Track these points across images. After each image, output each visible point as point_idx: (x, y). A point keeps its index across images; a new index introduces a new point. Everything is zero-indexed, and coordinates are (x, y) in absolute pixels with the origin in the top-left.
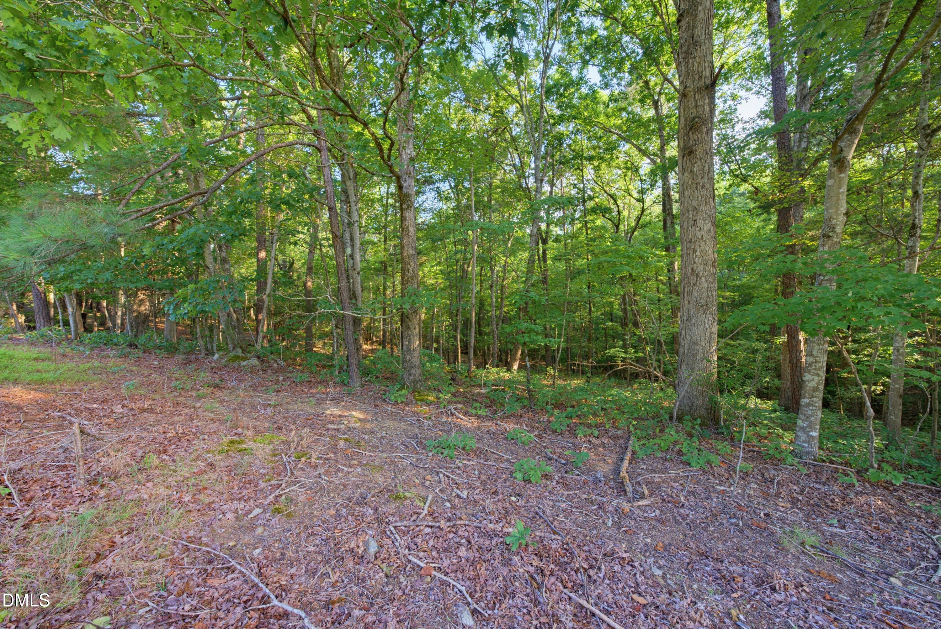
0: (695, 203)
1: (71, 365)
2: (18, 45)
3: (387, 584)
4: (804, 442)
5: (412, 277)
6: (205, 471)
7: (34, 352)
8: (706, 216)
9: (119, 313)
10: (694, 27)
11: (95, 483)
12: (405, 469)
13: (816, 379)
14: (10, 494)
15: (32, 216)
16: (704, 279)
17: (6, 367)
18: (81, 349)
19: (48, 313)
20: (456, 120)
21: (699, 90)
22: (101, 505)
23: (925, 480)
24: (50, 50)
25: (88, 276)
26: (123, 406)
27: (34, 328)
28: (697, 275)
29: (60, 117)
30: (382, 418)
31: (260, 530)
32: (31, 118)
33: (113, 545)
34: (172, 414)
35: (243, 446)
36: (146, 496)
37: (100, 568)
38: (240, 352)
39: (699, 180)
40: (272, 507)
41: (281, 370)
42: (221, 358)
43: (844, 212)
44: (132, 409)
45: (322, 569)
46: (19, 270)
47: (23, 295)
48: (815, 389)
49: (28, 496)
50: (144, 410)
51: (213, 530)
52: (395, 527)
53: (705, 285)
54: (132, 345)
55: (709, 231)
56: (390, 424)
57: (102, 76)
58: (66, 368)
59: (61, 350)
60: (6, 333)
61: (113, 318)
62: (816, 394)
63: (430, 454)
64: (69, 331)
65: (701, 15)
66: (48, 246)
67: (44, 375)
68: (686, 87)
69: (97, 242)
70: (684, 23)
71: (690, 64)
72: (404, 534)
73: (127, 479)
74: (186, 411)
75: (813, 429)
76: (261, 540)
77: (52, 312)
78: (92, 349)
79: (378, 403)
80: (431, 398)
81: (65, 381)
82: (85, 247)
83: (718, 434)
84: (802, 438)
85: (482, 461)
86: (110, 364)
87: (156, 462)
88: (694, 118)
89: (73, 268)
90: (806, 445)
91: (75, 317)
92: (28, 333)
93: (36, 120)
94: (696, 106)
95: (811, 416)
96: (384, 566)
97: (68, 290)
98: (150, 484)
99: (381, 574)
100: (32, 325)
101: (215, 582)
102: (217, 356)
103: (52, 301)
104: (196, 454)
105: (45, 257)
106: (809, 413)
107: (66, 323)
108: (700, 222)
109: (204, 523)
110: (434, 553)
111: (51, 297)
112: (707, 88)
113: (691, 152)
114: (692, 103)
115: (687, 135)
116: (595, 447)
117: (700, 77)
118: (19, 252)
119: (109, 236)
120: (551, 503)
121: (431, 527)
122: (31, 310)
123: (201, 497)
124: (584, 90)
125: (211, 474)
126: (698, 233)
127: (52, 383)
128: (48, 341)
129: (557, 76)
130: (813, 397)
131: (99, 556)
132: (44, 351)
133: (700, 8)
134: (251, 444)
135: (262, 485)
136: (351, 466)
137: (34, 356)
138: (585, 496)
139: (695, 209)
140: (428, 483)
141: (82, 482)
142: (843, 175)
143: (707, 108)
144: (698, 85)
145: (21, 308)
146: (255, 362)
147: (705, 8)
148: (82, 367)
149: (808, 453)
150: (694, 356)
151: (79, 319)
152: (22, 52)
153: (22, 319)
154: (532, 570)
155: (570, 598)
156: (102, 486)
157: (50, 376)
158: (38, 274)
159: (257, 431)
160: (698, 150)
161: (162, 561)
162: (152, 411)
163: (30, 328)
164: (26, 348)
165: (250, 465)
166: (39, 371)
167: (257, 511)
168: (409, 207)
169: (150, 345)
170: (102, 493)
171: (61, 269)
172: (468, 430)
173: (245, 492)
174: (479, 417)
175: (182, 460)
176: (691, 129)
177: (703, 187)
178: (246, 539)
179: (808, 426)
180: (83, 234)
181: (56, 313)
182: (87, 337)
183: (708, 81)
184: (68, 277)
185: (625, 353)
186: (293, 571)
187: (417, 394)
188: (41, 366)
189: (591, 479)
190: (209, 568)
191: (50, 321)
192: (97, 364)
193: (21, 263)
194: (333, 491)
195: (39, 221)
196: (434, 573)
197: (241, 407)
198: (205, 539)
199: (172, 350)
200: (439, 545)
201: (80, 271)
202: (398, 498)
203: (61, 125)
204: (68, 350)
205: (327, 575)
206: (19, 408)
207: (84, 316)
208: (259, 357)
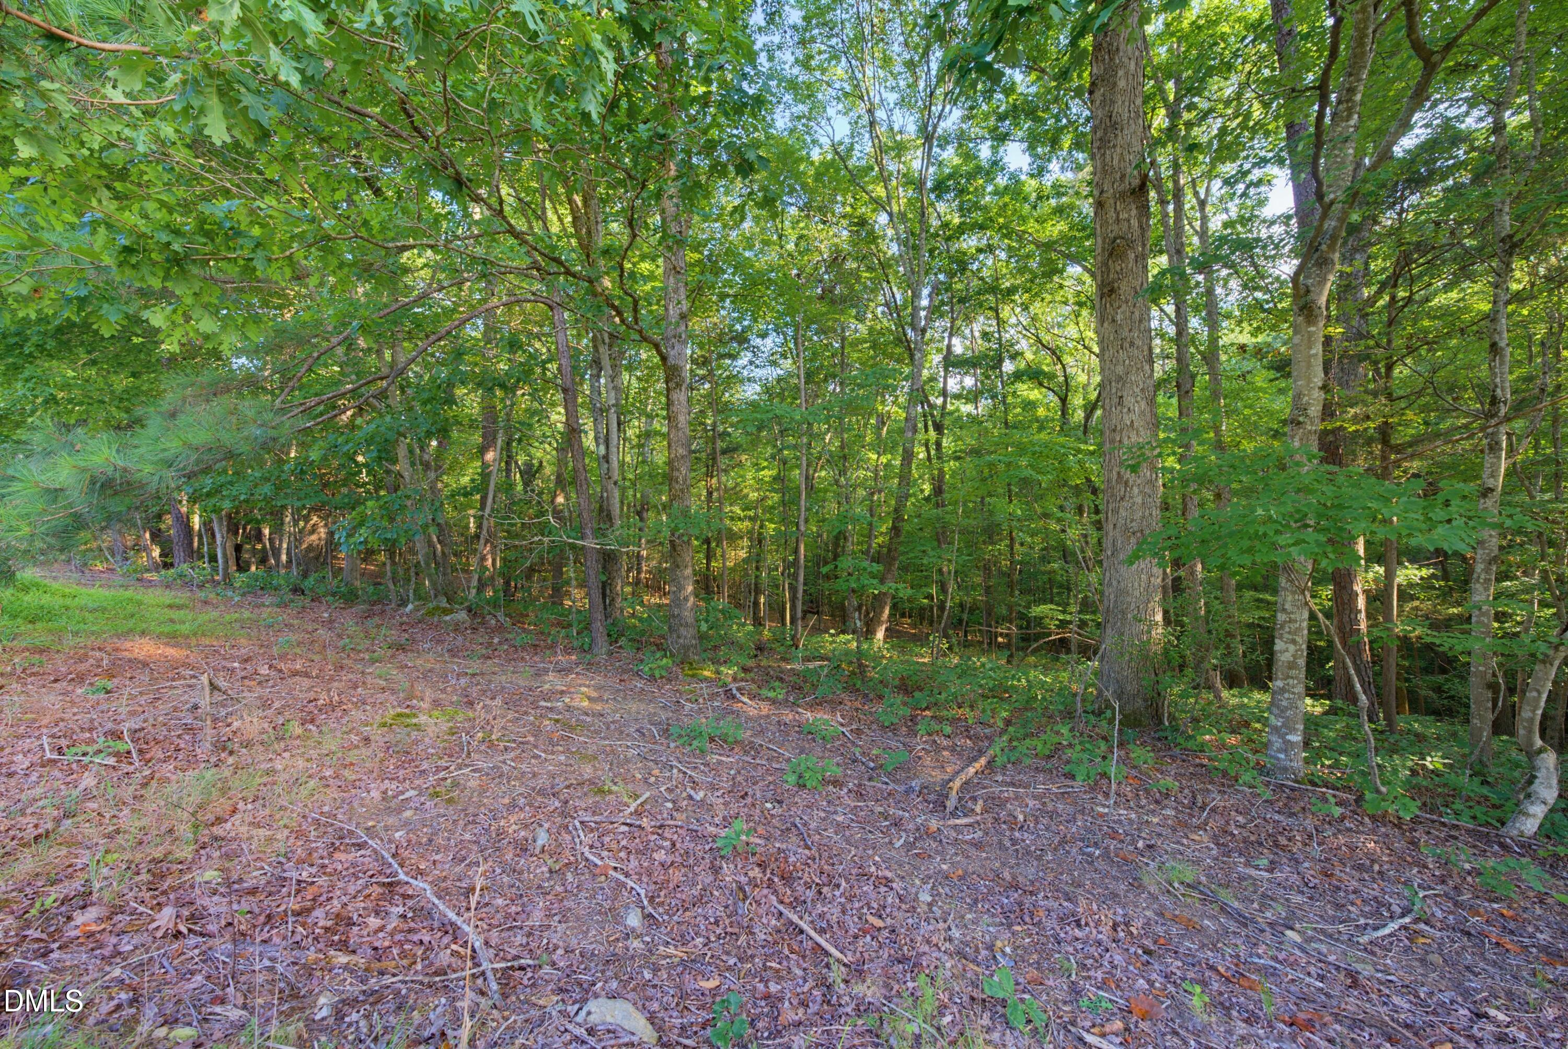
0: (1120, 370)
1: (215, 614)
2: (164, 237)
3: (548, 880)
4: (1279, 751)
5: (682, 491)
6: (357, 747)
7: (168, 597)
8: (1137, 390)
9: (285, 546)
10: (1113, 102)
11: (224, 749)
12: (627, 761)
13: (1292, 648)
14: (129, 752)
15: (173, 415)
16: (1136, 490)
17: (132, 616)
18: (230, 594)
19: (191, 543)
20: (793, 238)
21: (1122, 196)
22: (227, 773)
23: (1474, 818)
24: (197, 237)
25: (241, 491)
26: (270, 667)
27: (172, 565)
28: (1126, 483)
29: (205, 306)
30: (624, 698)
31: (408, 813)
32: (175, 311)
33: (234, 811)
34: (332, 679)
35: (414, 721)
36: (280, 767)
37: (217, 831)
38: (444, 603)
39: (1125, 333)
40: (431, 790)
41: (500, 628)
42: (417, 609)
43: (1320, 384)
44: (280, 671)
45: (472, 857)
46: (154, 486)
47: (159, 517)
48: (1292, 665)
49: (148, 756)
50: (295, 673)
51: (352, 808)
52: (582, 823)
53: (1139, 500)
54: (297, 590)
55: (1142, 413)
56: (634, 706)
57: (252, 259)
58: (206, 618)
59: (202, 595)
60: (135, 571)
61: (276, 553)
62: (1293, 672)
63: (672, 745)
64: (215, 569)
65: (1122, 84)
66: (188, 456)
67: (178, 627)
68: (1102, 192)
69: (244, 448)
70: (1098, 95)
71: (1108, 157)
72: (592, 830)
73: (261, 748)
74: (351, 676)
75: (1293, 730)
76: (407, 823)
77: (196, 544)
78: (244, 595)
79: (626, 677)
80: (707, 673)
81: (204, 635)
82: (230, 455)
83: (1159, 739)
84: (1276, 746)
85: (749, 759)
86: (264, 616)
87: (299, 731)
88: (1115, 239)
89: (222, 479)
90: (1282, 756)
91: (224, 549)
92: (163, 572)
93: (180, 312)
94: (1118, 220)
95: (1287, 708)
96: (550, 862)
97: (217, 510)
98: (286, 755)
99: (545, 869)
100: (168, 560)
101: (341, 856)
102: (410, 607)
103: (197, 527)
104: (350, 725)
105: (184, 469)
106: (1284, 703)
107: (213, 559)
108: (1129, 400)
109: (343, 801)
110: (623, 854)
111: (196, 522)
112: (1133, 192)
113: (1112, 291)
114: (1112, 214)
115: (1105, 264)
116: (938, 749)
117: (1123, 177)
118: (155, 463)
119: (260, 440)
120: (823, 815)
121: (630, 825)
122: (169, 540)
123: (346, 773)
124: (1001, 181)
125: (364, 750)
126: (1126, 417)
127: (187, 637)
128: (187, 584)
129: (957, 161)
130: (1288, 677)
131: (219, 820)
132: (182, 596)
133: (1121, 73)
134: (423, 719)
135: (425, 766)
136: (553, 753)
137: (168, 602)
138: (881, 809)
139: (1119, 379)
140: (652, 779)
141: (208, 745)
142: (1313, 329)
143: (1134, 223)
144: (1121, 188)
145: (156, 536)
146: (462, 616)
147: (1127, 73)
148: (228, 617)
149: (1285, 769)
150: (1123, 613)
151: (230, 551)
152: (168, 244)
153: (156, 552)
154: (744, 880)
155: (781, 914)
156: (231, 753)
157: (185, 628)
158: (179, 488)
159: (436, 703)
160: (1123, 288)
161: (286, 832)
162: (307, 675)
163: (167, 566)
164: (159, 591)
165: (416, 742)
166: (172, 621)
167: (412, 793)
168: (679, 385)
169: (321, 590)
170: (231, 760)
171: (208, 482)
172: (749, 719)
173: (401, 773)
174: (774, 702)
175: (332, 731)
176: (1111, 254)
177: (1132, 344)
178: (391, 821)
179: (1284, 725)
180: (228, 438)
181: (201, 543)
182: (240, 579)
183: (1136, 182)
184: (216, 491)
185: (1064, 612)
186: (437, 857)
187: (686, 667)
188: (176, 615)
189: (902, 788)
190: (338, 843)
191: (192, 554)
192: (247, 614)
193: (156, 478)
194: (516, 779)
195: (182, 419)
196: (611, 872)
197: (426, 675)
198: (340, 816)
199: (350, 598)
200: (632, 846)
201: (231, 483)
202: (601, 791)
203: (207, 316)
204: (212, 596)
205: (477, 864)
206: (145, 664)
207: (238, 548)
208: (470, 611)
